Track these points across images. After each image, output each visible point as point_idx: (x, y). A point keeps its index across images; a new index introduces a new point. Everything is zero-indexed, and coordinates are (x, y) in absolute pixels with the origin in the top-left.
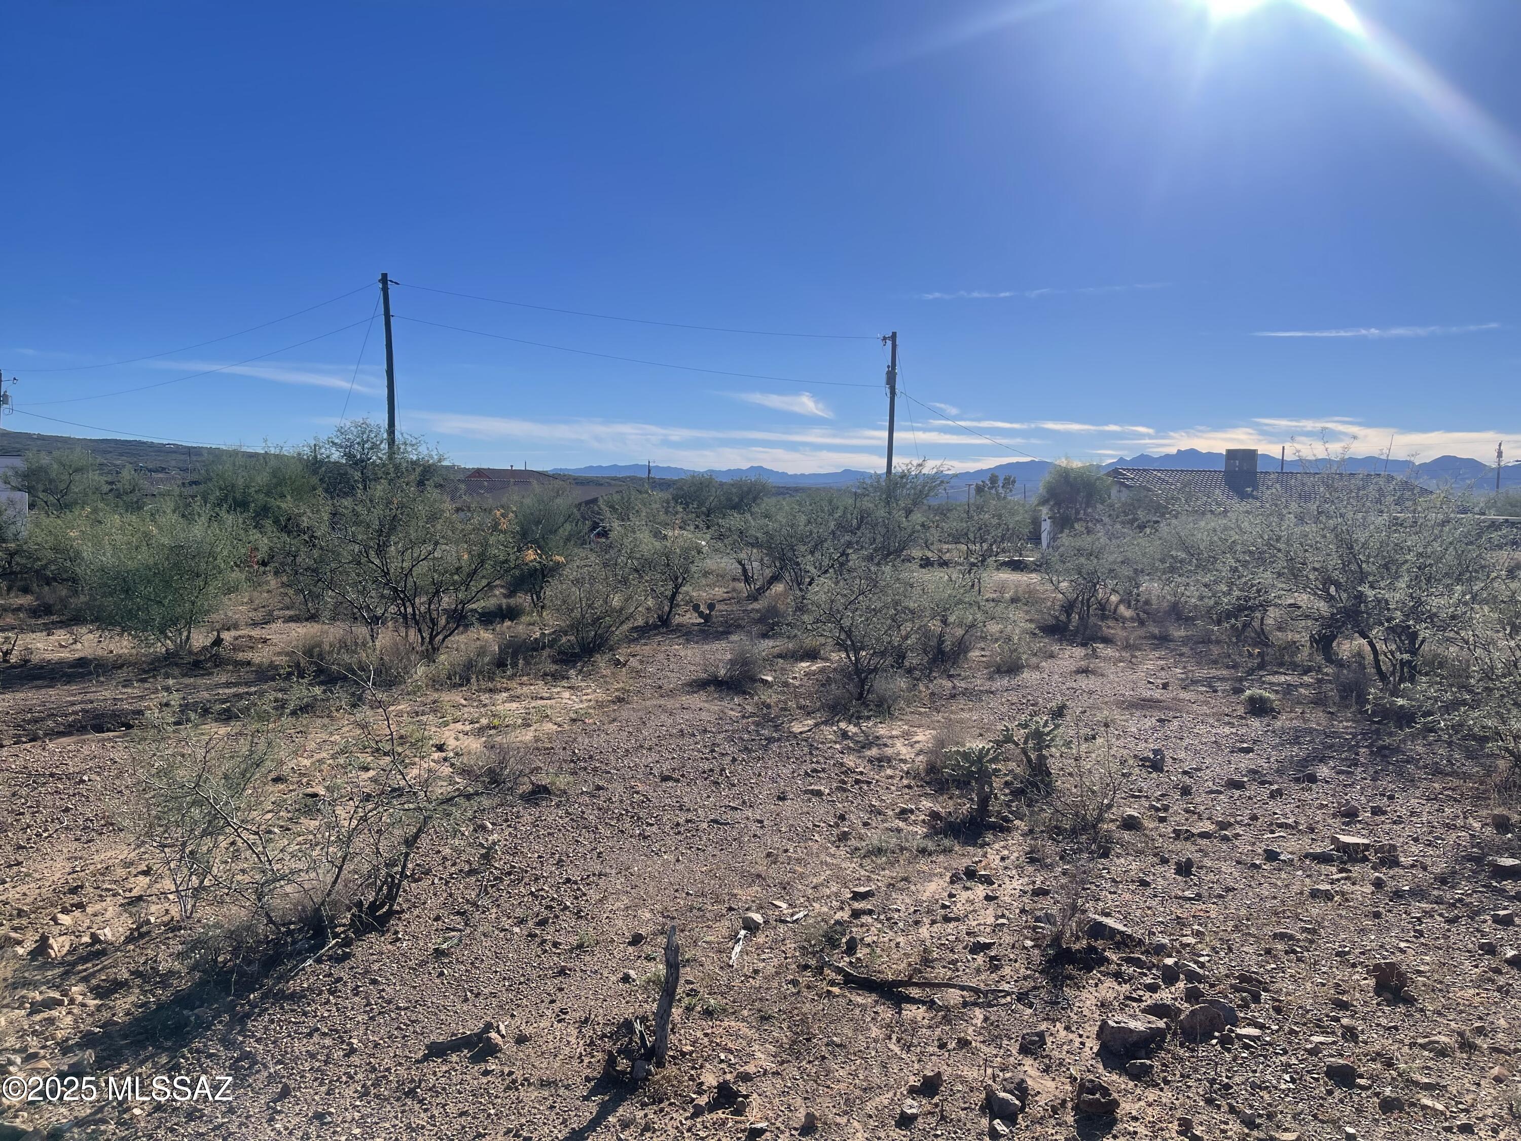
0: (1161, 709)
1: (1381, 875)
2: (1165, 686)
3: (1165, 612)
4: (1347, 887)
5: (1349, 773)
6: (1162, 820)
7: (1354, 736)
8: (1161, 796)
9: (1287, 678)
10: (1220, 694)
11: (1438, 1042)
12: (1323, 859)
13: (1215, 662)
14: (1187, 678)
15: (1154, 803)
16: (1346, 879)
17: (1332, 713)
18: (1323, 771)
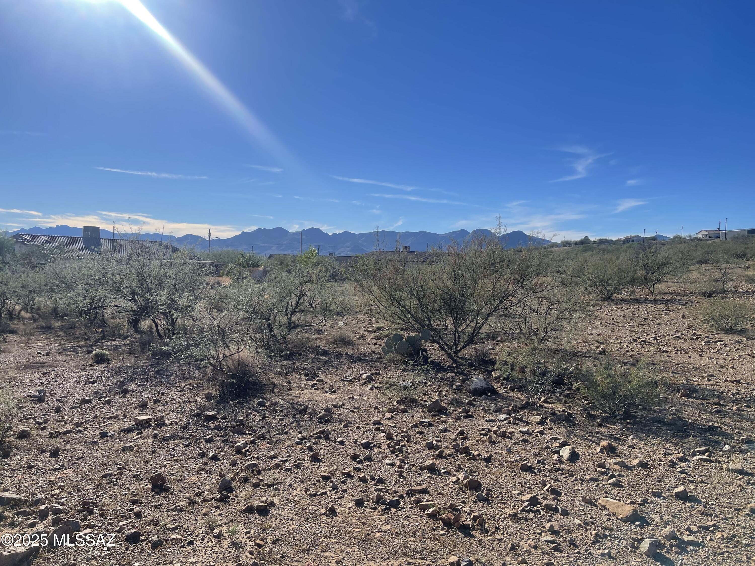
0: (44, 367)
1: (157, 432)
2: (48, 354)
3: (50, 313)
4: (140, 442)
5: (144, 385)
6: (43, 429)
7: (147, 366)
8: (42, 415)
9: (116, 342)
10: (79, 354)
11: (179, 506)
12: (129, 430)
13: (78, 338)
14: (61, 348)
15: (39, 420)
16: (141, 437)
17: (137, 357)
18: (132, 386)
